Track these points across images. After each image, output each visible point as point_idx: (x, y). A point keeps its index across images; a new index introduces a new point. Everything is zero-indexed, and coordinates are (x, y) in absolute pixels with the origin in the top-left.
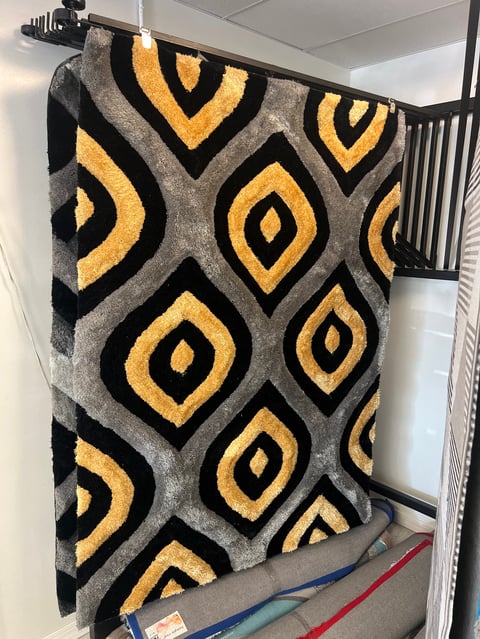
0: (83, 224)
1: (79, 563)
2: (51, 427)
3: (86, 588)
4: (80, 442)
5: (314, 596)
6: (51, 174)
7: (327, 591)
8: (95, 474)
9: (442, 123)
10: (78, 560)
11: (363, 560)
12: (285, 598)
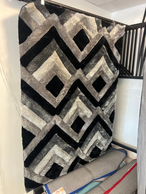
2: (21, 130)
6: (20, 44)
12: (95, 181)
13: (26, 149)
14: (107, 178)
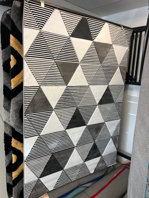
0: (13, 67)
1: (13, 179)
2: (4, 135)
3: (16, 187)
4: (13, 139)
5: (90, 186)
6: (2, 49)
7: (95, 184)
8: (18, 150)
9: (139, 34)
10: (13, 178)
11: (106, 173)
12: (81, 187)
13: (8, 154)
14: (94, 183)
